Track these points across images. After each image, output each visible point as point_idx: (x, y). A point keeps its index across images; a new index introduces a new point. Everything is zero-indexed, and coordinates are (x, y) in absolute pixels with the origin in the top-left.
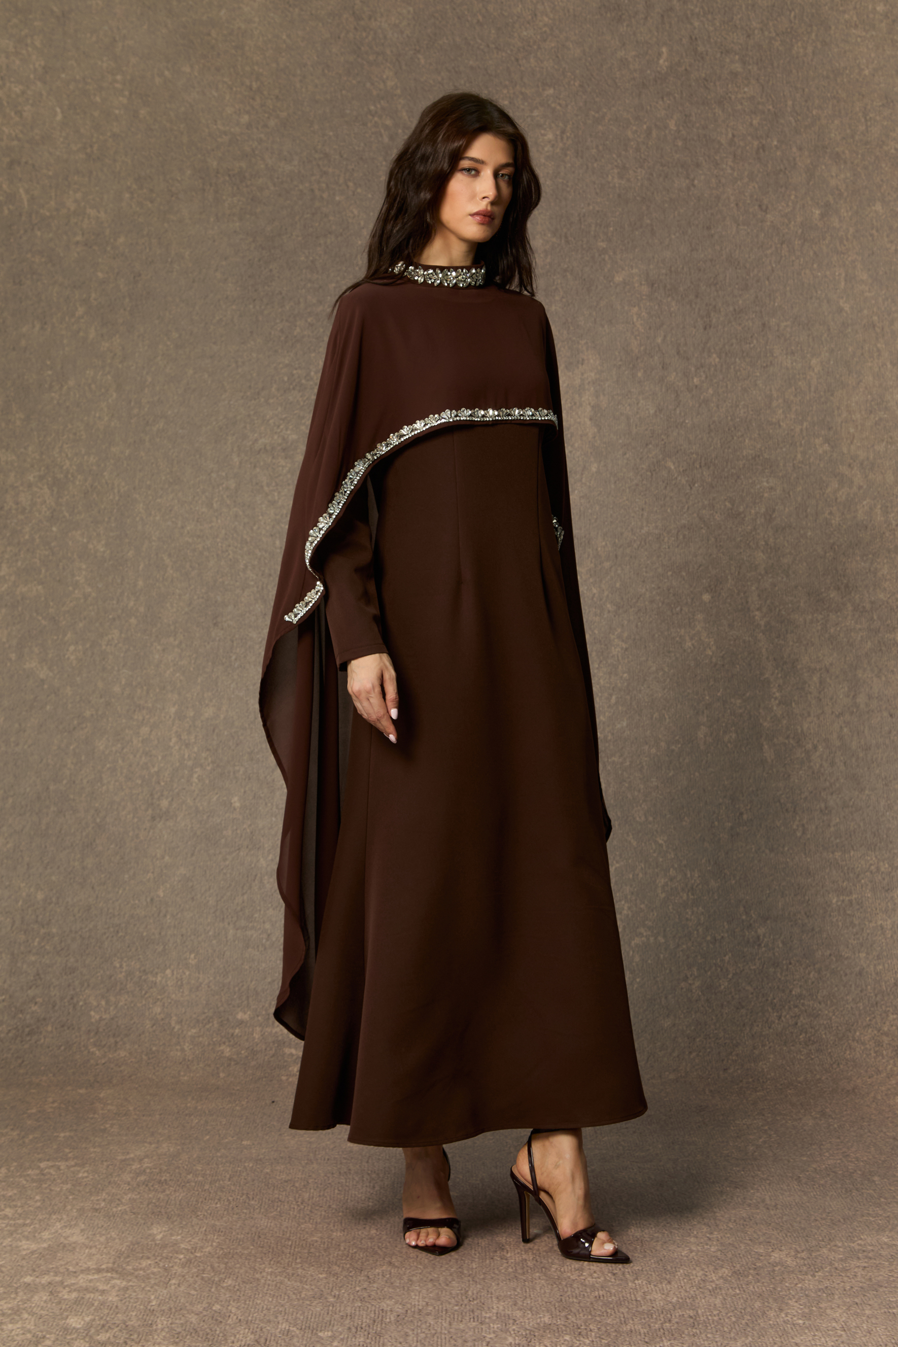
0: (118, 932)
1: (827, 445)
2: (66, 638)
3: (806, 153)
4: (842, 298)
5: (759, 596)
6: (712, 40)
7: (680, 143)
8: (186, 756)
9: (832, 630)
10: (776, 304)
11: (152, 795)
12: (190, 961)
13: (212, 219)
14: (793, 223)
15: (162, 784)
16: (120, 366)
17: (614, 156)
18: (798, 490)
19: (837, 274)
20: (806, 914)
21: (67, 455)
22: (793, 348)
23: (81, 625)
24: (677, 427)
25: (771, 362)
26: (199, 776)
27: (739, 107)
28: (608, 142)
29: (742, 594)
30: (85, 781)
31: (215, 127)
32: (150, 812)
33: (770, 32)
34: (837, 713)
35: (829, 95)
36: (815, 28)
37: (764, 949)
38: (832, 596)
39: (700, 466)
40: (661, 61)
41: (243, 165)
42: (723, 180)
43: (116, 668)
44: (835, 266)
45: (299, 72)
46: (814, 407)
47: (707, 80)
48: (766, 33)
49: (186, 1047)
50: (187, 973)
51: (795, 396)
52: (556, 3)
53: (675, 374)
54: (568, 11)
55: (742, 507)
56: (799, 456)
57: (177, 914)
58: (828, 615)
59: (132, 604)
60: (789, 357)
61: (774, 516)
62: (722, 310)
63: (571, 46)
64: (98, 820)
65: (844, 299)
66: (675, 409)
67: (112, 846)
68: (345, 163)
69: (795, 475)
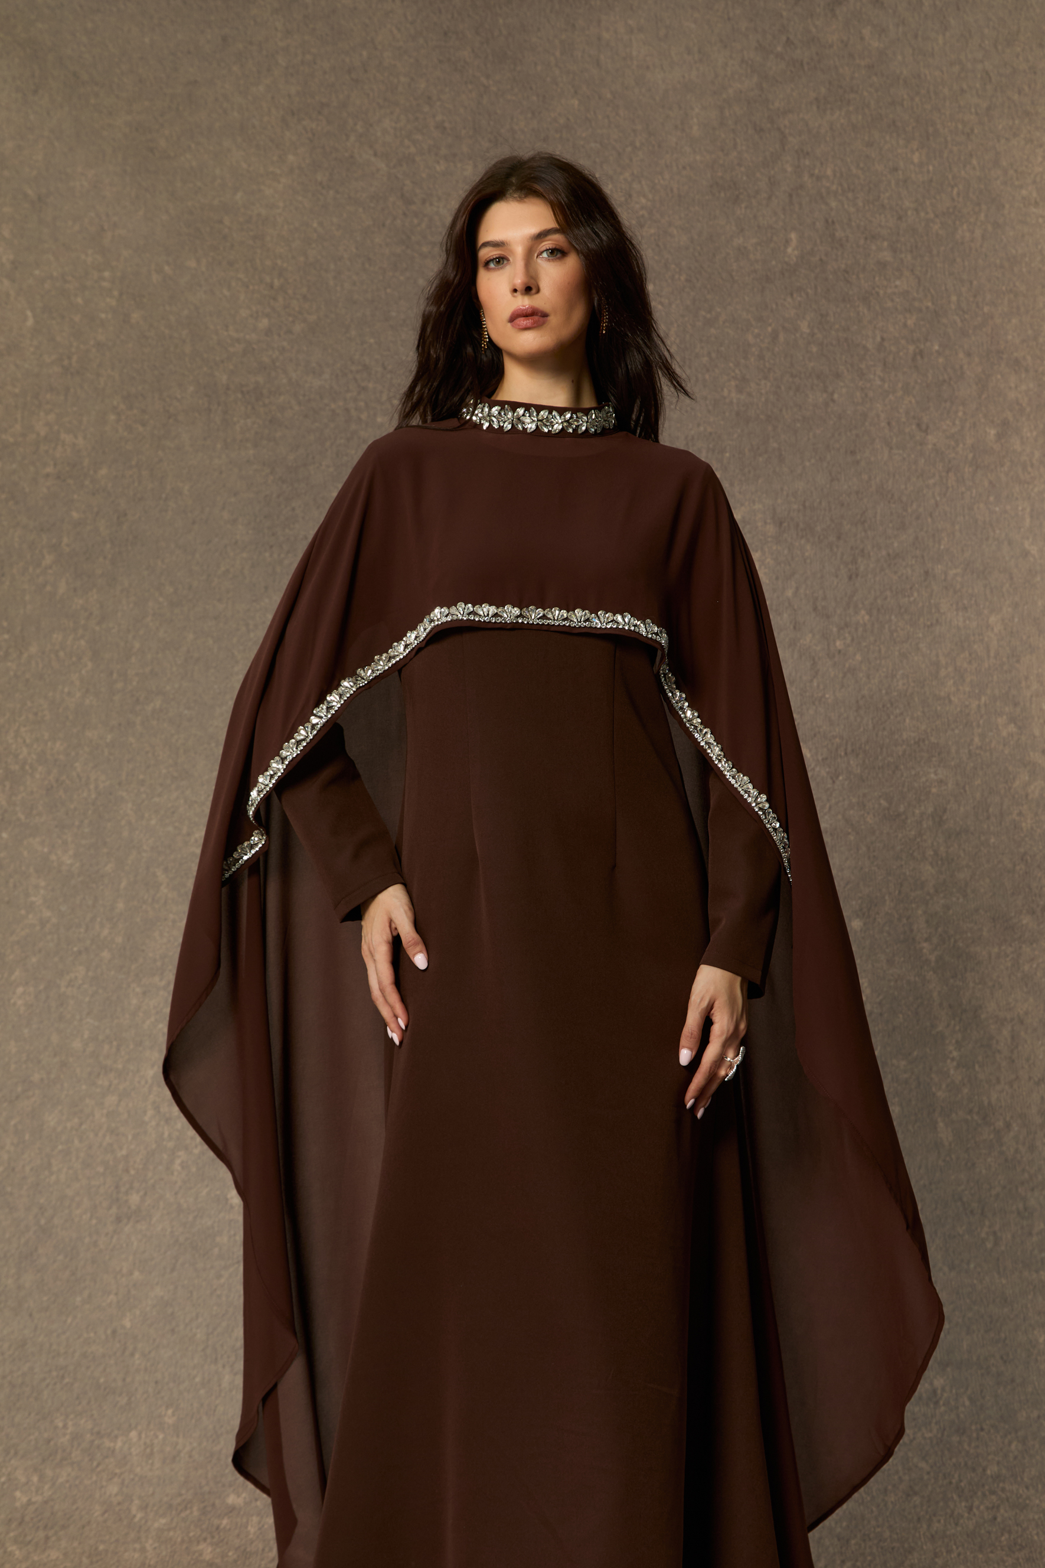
0: (63, 1377)
1: (1013, 725)
2: (13, 978)
3: (977, 360)
4: (1028, 538)
5: (927, 922)
6: (853, 224)
7: (814, 349)
8: (166, 1135)
9: (1026, 968)
10: (942, 547)
11: (117, 1187)
12: (166, 1419)
13: (219, 446)
14: (961, 445)
15: (132, 1172)
16: (97, 628)
17: (731, 365)
18: (976, 783)
19: (1020, 508)
20: (1002, 1358)
21: (24, 741)
22: (965, 602)
23: (34, 960)
24: (814, 703)
25: (937, 620)
26: (182, 1162)
27: (889, 304)
28: (723, 349)
29: (904, 921)
30: (27, 1169)
31: (226, 333)
32: (114, 1210)
33: (927, 213)
34: (1036, 1079)
35: (1004, 288)
36: (984, 207)
37: (943, 1409)
38: (1024, 922)
39: (846, 754)
40: (789, 250)
41: (261, 379)
42: (871, 394)
43: (78, 1017)
44: (1017, 499)
45: (332, 266)
46: (995, 677)
47: (847, 272)
48: (922, 214)
49: (148, 1546)
50: (161, 1436)
51: (970, 663)
52: (656, 181)
53: (810, 635)
54: (672, 190)
55: (902, 806)
56: (977, 740)
57: (150, 1352)
58: (1020, 948)
59: (106, 932)
60: (960, 614)
61: (945, 817)
62: (872, 554)
63: (675, 232)
64: (43, 1222)
65: (1031, 540)
66: (811, 681)
67: (61, 1257)
68: (389, 376)
69: (972, 765)
